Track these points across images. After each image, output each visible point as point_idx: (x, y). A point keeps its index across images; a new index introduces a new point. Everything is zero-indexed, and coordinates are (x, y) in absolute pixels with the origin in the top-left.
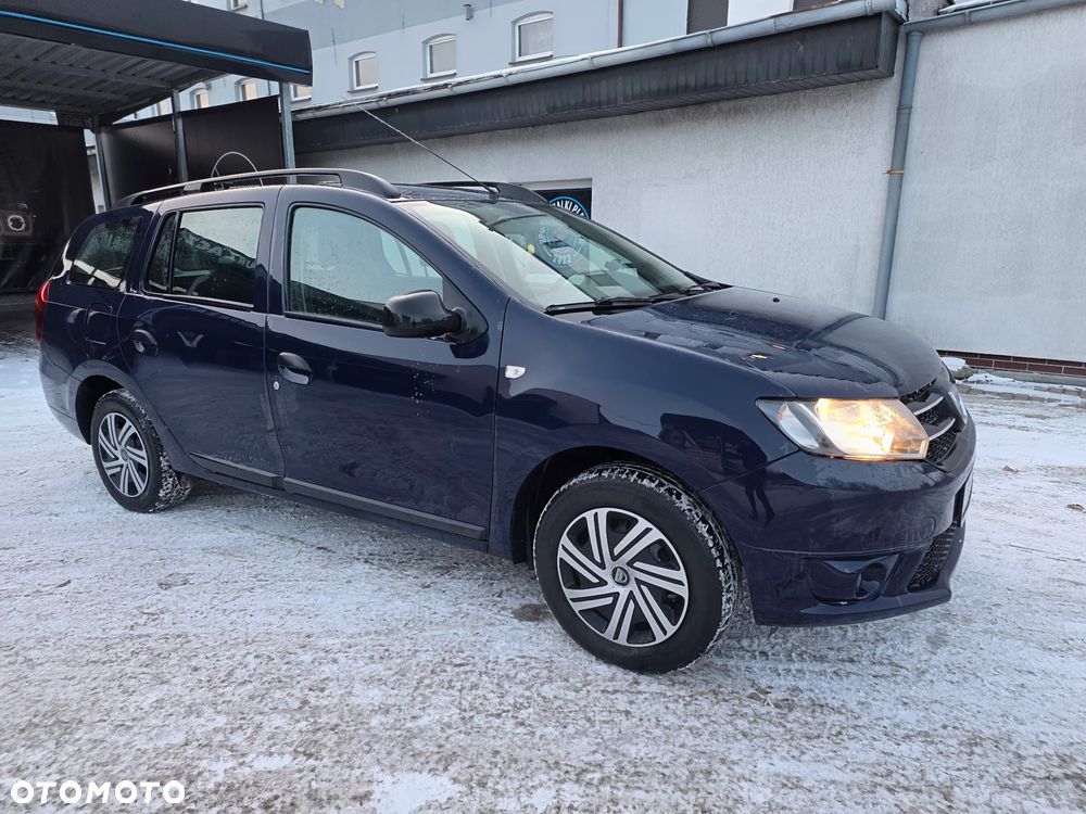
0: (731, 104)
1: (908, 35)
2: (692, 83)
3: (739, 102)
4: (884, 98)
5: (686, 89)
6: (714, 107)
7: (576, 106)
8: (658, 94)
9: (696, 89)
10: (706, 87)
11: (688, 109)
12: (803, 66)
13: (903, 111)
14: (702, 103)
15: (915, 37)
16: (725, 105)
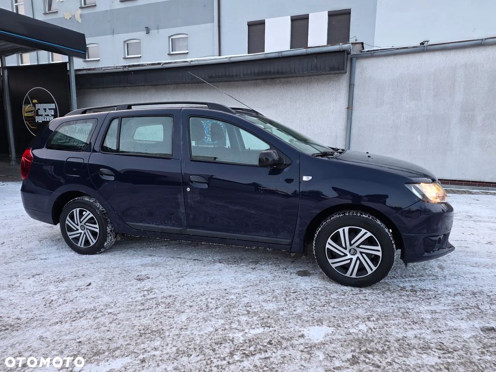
0: (285, 79)
1: (351, 59)
2: (272, 71)
3: (288, 79)
4: (344, 81)
5: (270, 73)
6: (278, 80)
7: (222, 77)
8: (259, 74)
9: (274, 73)
10: (278, 73)
11: (267, 80)
12: (317, 67)
13: (351, 86)
14: (273, 78)
15: (354, 59)
16: (283, 80)
